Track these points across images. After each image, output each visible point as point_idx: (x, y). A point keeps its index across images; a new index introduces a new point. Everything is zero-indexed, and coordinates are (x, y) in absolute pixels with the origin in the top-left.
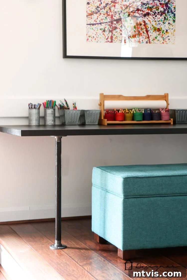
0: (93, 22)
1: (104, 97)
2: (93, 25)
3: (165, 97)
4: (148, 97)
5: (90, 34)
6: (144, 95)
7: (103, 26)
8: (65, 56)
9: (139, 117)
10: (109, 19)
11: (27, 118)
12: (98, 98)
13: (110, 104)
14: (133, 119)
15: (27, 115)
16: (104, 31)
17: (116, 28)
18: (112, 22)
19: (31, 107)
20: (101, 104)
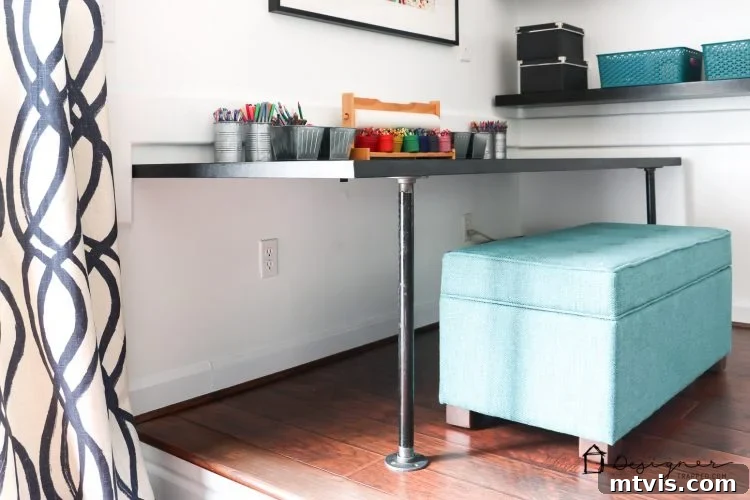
1: (353, 102)
3: (433, 108)
4: (413, 107)
6: (406, 101)
9: (414, 145)
12: (338, 104)
14: (403, 150)
20: (347, 117)
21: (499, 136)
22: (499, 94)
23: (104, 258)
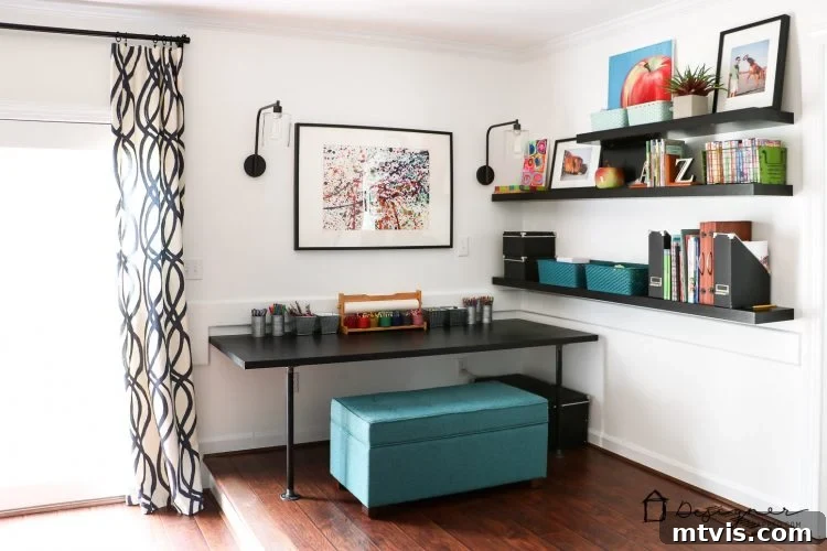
0: (331, 205)
1: (344, 299)
2: (331, 208)
3: (417, 295)
4: (398, 296)
5: (328, 220)
6: (392, 293)
7: (343, 210)
8: (297, 248)
9: (386, 323)
10: (351, 202)
11: (249, 326)
12: (336, 299)
13: (351, 307)
14: (379, 325)
15: (249, 322)
16: (345, 216)
17: (359, 212)
18: (354, 205)
19: (256, 313)
20: (341, 307)
21: (486, 308)
22: (496, 276)
23: (185, 382)
